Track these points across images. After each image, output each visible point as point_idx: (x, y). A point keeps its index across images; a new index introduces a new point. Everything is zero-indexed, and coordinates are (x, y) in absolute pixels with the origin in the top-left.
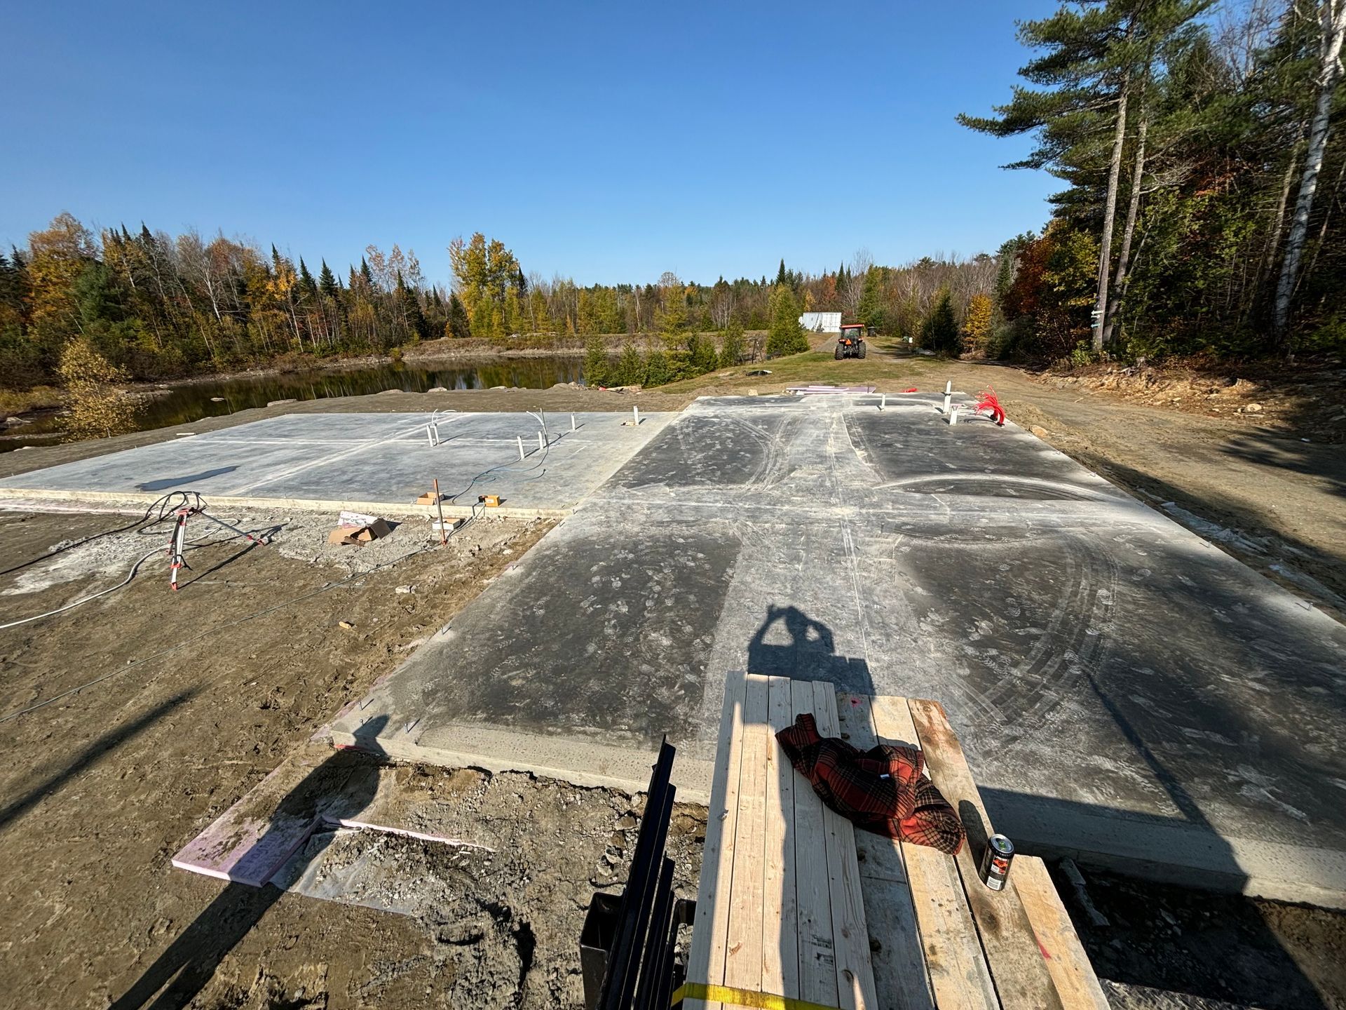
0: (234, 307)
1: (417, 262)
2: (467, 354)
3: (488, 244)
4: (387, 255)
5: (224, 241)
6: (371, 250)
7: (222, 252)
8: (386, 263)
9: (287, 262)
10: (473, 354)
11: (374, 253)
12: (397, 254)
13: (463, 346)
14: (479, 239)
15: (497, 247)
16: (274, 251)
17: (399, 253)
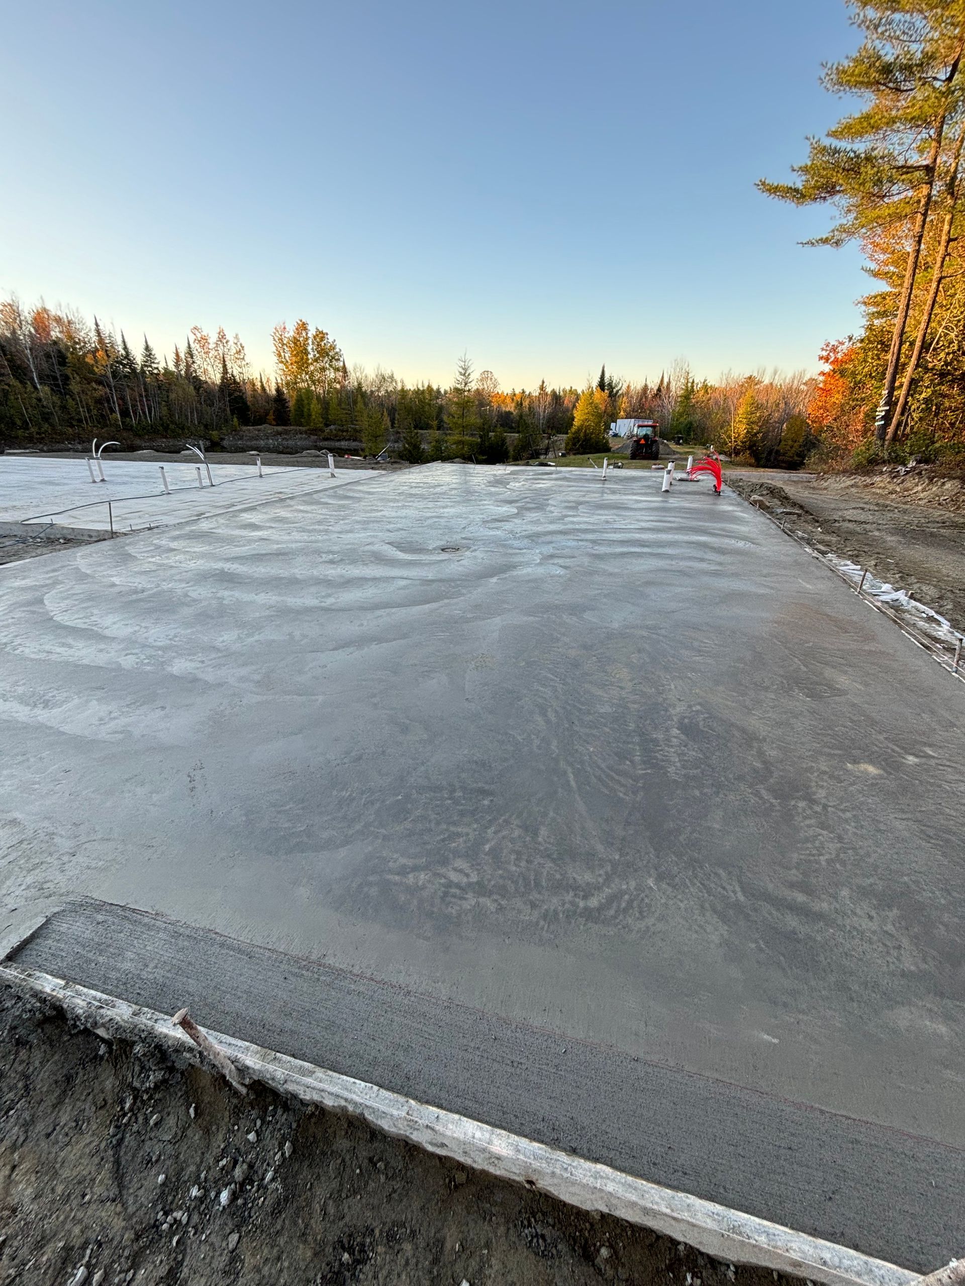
0: (55, 379)
1: (243, 347)
2: (285, 442)
3: (312, 332)
4: (213, 338)
5: (45, 310)
6: (196, 332)
7: (41, 320)
8: (212, 346)
9: (110, 336)
10: (290, 442)
11: (199, 335)
12: (222, 337)
13: (280, 434)
14: (303, 327)
15: (321, 336)
16: (97, 325)
17: (223, 336)
